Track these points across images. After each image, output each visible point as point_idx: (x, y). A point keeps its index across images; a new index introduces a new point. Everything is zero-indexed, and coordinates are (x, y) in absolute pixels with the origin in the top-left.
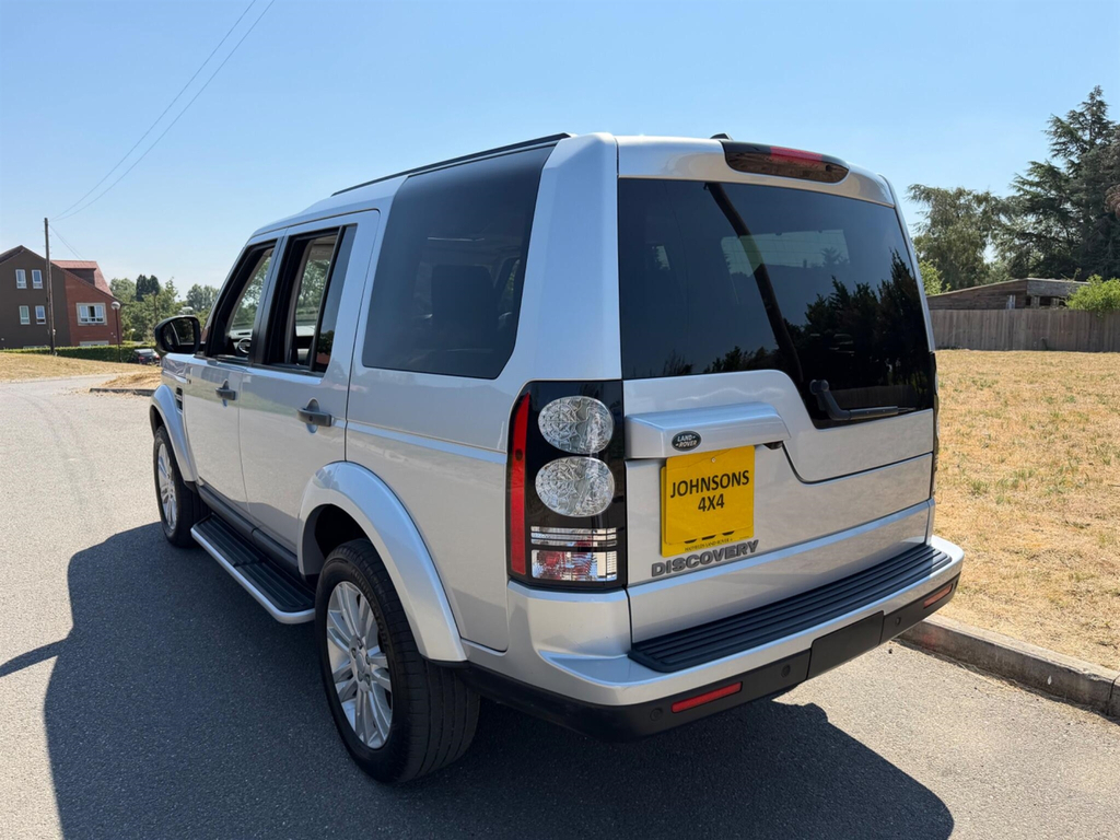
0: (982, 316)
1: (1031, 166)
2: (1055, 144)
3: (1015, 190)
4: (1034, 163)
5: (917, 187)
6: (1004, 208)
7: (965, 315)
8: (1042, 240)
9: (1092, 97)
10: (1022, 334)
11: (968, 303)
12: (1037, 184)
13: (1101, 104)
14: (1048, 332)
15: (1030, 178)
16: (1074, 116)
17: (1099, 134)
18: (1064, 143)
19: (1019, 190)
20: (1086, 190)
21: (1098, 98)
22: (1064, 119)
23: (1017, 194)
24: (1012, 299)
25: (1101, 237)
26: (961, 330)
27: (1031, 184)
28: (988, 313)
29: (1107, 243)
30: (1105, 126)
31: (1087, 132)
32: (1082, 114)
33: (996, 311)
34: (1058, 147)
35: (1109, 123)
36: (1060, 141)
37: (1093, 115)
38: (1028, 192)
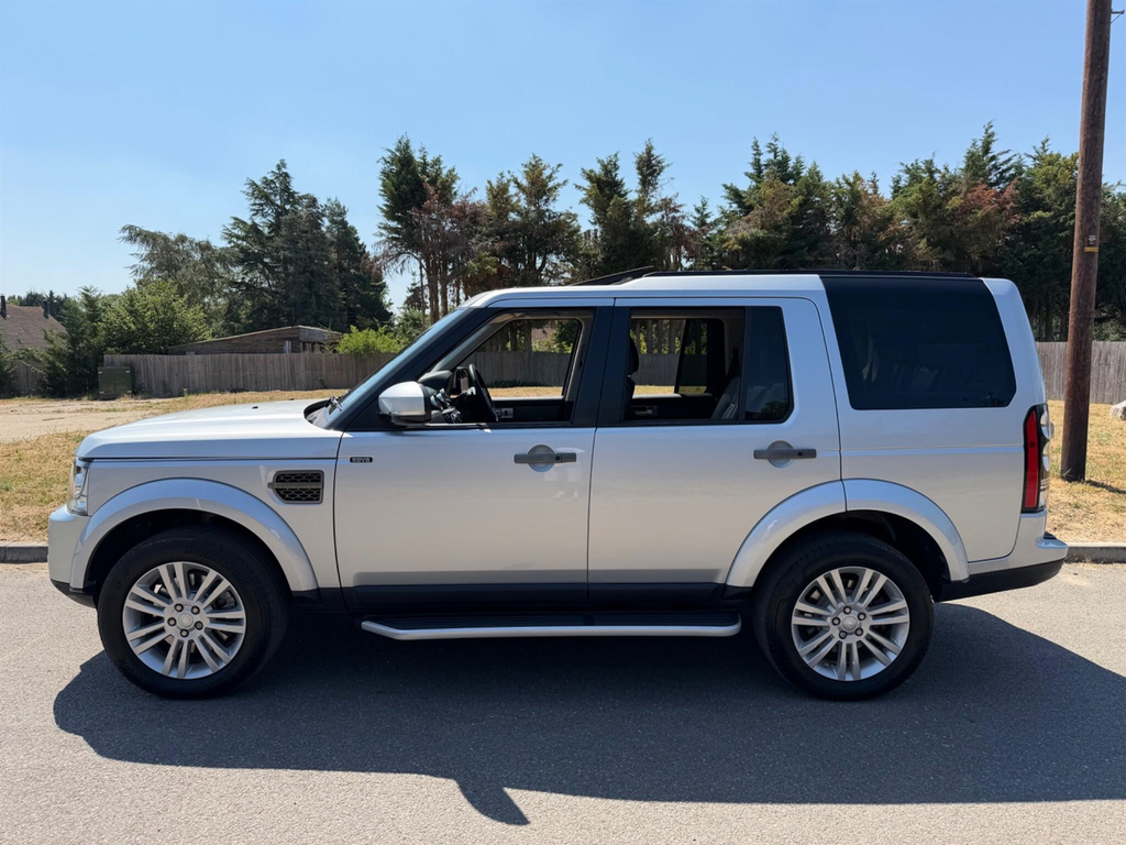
0: (265, 359)
1: (233, 221)
2: (255, 204)
3: (227, 241)
4: (235, 219)
5: (130, 228)
6: (222, 257)
7: (250, 358)
8: (250, 289)
9: (279, 167)
10: (302, 374)
11: (248, 347)
12: (243, 239)
13: (287, 175)
14: (324, 373)
15: (236, 231)
16: (267, 182)
17: (287, 202)
18: (261, 205)
19: (230, 242)
20: (289, 249)
21: (284, 170)
22: (259, 183)
23: (229, 246)
24: (288, 345)
25: (306, 290)
26: (248, 373)
27: (238, 237)
28: (270, 356)
29: (311, 296)
30: (292, 195)
31: (278, 197)
32: (272, 181)
33: (277, 355)
34: (256, 207)
35: (295, 193)
36: (257, 202)
37: (281, 183)
38: (238, 246)
